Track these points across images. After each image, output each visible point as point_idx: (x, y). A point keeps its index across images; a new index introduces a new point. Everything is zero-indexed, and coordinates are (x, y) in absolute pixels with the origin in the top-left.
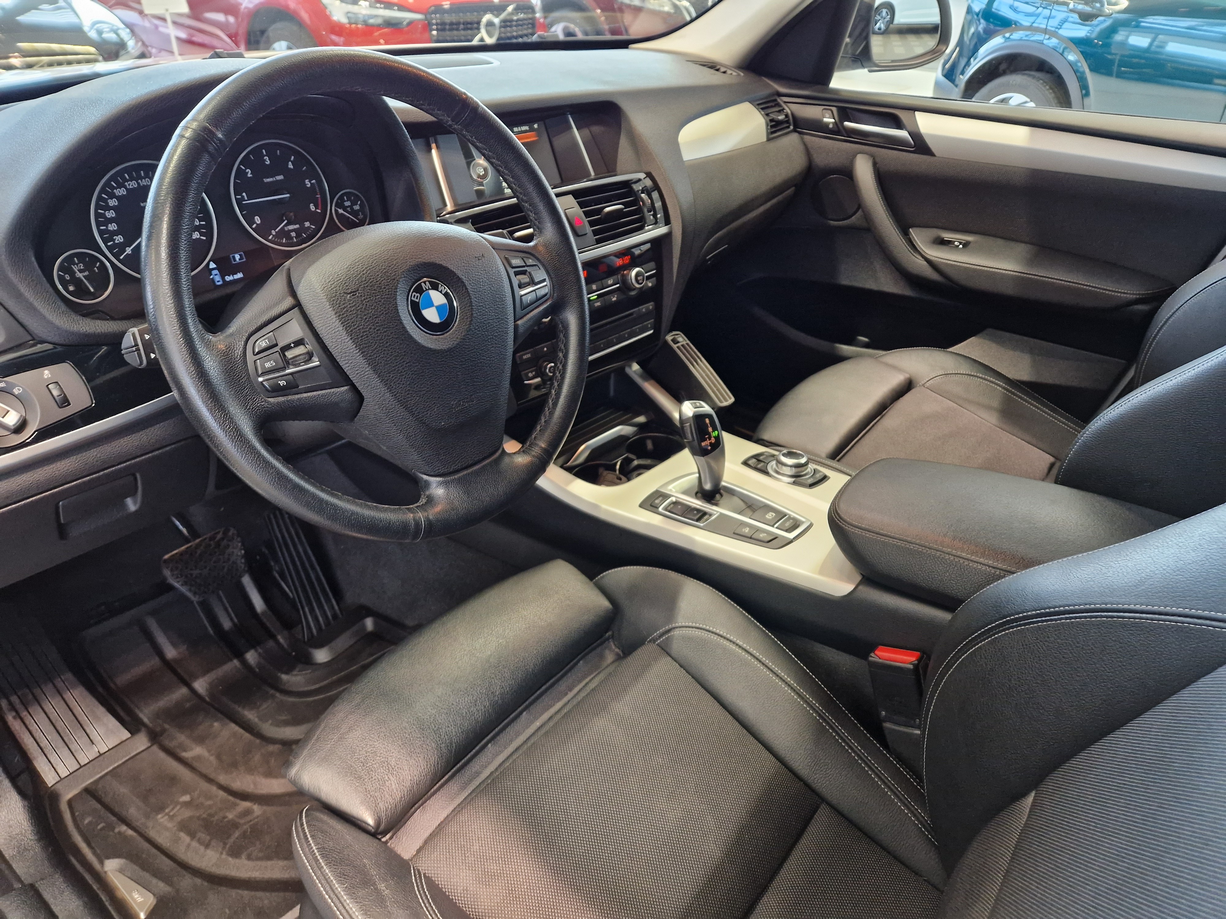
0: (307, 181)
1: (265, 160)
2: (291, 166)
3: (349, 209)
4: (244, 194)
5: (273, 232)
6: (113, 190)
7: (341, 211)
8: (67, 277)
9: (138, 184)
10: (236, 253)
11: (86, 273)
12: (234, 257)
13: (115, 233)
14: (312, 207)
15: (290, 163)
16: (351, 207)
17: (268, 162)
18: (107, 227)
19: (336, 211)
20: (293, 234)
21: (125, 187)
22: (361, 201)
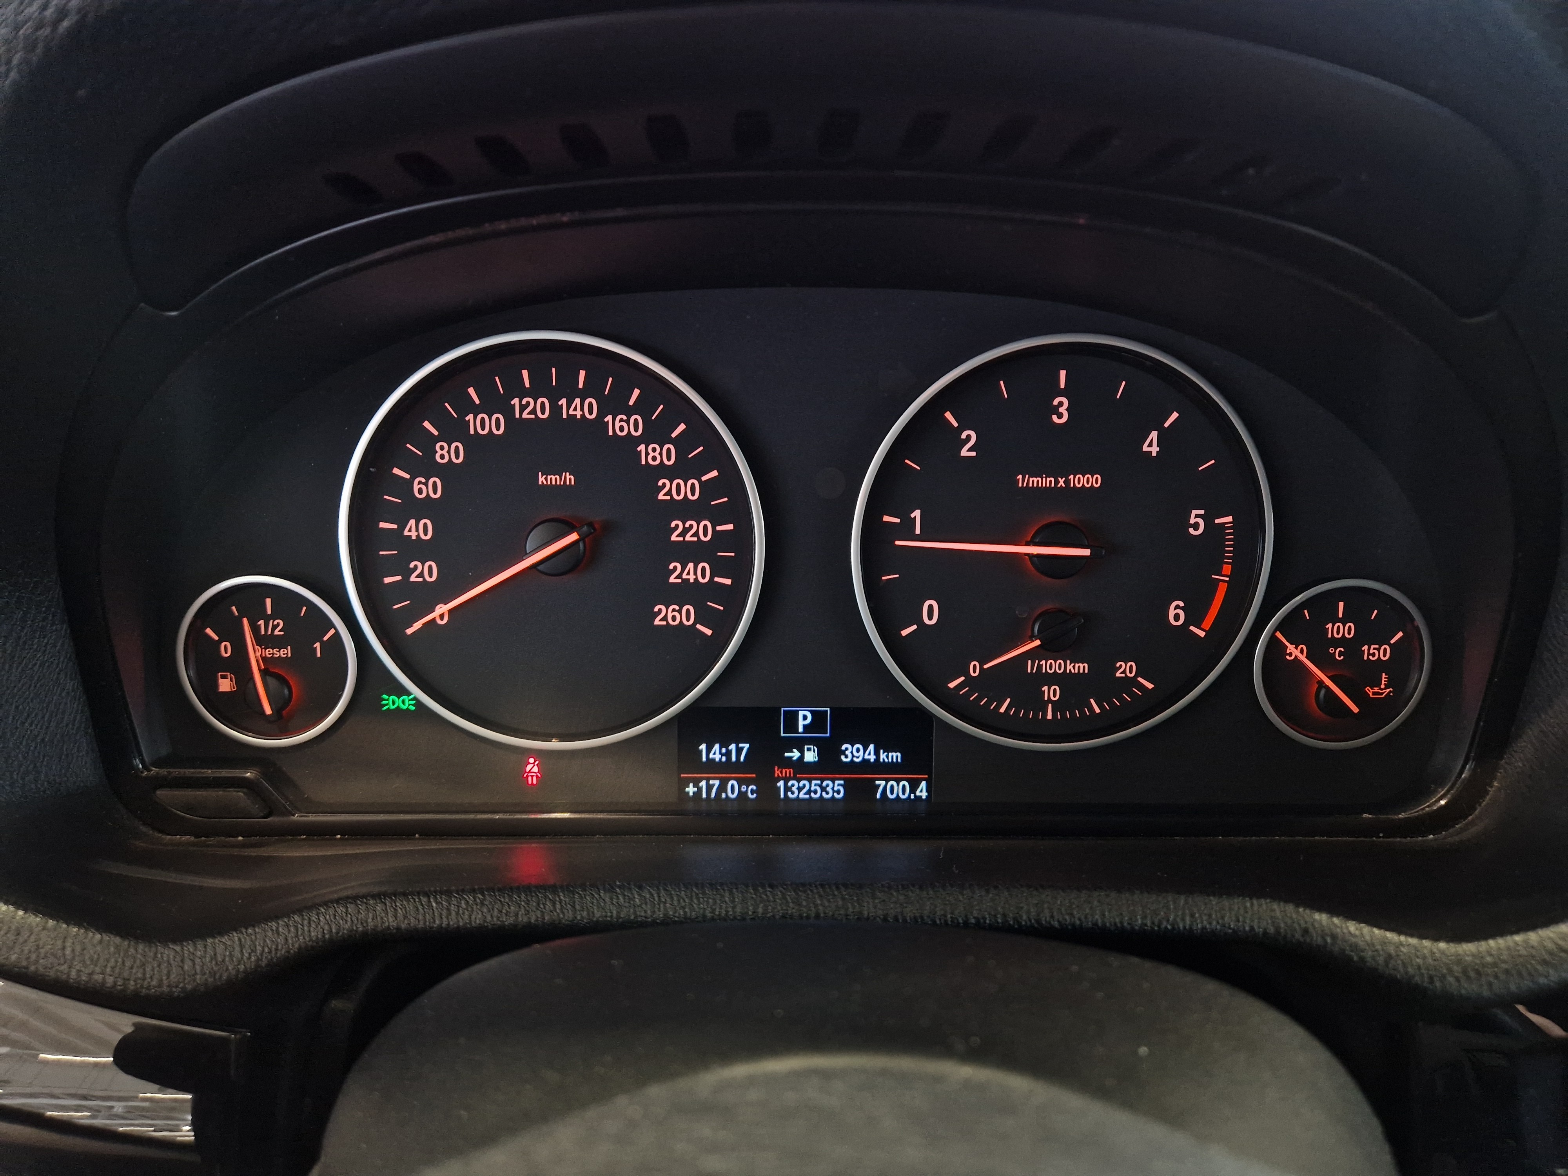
0: (1195, 516)
1: (1055, 410)
2: (1152, 445)
3: (1337, 653)
4: (917, 514)
5: (974, 669)
6: (463, 414)
7: (1295, 652)
8: (226, 650)
9: (556, 409)
10: (804, 705)
11: (285, 652)
12: (792, 719)
13: (421, 549)
14: (1175, 613)
15: (1154, 435)
16: (1352, 647)
17: (1062, 418)
18: (402, 527)
19: (1274, 648)
20: (1052, 693)
21: (508, 412)
22: (1412, 635)
